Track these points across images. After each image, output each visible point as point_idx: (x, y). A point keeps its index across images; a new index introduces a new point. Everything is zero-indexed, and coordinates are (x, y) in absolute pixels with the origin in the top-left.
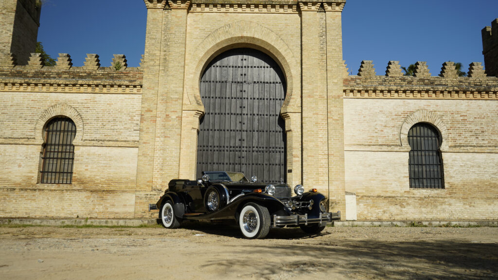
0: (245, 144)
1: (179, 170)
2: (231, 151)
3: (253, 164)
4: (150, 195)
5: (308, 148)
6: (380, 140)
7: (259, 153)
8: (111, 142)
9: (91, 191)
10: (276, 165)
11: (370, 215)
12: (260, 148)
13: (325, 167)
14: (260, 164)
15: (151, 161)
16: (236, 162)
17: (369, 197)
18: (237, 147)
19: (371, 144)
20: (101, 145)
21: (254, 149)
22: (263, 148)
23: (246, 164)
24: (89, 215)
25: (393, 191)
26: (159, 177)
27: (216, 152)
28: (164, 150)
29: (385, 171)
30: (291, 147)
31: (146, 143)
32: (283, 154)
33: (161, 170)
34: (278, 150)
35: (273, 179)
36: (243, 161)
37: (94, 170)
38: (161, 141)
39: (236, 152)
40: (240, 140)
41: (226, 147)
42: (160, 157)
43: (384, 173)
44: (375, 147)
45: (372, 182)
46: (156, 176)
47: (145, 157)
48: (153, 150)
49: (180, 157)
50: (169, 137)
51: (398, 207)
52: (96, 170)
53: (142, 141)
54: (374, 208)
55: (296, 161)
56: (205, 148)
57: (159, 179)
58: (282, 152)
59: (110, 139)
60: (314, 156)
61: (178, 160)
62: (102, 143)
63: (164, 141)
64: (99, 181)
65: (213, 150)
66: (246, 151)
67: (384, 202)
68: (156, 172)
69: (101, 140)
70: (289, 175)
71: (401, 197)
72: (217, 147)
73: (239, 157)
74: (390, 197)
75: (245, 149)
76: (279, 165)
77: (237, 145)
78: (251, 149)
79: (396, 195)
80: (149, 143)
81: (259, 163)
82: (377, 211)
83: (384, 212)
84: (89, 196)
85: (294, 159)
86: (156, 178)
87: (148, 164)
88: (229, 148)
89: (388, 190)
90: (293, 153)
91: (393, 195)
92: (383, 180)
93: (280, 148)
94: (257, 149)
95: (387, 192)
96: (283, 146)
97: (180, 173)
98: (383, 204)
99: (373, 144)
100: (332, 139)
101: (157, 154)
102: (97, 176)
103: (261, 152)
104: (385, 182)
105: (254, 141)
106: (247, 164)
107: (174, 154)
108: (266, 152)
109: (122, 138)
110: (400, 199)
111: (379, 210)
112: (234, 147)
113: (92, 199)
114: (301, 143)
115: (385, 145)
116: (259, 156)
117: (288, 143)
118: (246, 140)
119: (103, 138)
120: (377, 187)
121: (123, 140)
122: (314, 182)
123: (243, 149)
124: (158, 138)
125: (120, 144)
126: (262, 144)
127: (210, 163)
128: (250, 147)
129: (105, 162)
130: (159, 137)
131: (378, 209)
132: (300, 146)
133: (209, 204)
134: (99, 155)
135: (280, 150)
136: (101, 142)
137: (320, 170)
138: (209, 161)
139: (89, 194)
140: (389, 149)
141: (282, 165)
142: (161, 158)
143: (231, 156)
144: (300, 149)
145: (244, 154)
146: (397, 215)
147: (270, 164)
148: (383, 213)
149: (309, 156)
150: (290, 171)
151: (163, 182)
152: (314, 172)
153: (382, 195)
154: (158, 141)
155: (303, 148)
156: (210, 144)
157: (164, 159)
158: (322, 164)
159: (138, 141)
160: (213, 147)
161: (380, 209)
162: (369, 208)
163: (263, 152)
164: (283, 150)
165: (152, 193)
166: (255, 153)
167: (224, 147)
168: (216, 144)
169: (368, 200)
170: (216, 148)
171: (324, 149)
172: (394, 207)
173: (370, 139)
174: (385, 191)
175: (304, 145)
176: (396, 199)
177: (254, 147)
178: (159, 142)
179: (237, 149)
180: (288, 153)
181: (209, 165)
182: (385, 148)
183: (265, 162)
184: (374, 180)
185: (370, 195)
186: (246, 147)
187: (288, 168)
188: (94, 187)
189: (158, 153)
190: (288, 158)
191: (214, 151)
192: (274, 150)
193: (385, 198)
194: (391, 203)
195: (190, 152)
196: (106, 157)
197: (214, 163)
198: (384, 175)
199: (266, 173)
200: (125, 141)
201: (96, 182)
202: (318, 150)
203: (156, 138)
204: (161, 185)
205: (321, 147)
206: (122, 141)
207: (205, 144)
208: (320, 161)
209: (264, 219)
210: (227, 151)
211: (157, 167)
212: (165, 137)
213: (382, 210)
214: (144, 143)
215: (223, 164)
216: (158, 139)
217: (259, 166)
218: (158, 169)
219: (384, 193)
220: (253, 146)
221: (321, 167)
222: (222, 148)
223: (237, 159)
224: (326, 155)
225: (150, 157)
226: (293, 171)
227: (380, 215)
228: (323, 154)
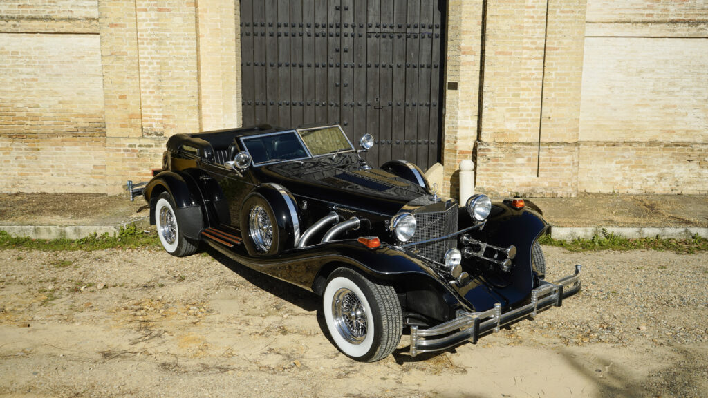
0: (349, 19)
1: (199, 89)
2: (317, 35)
3: (368, 66)
4: (140, 146)
5: (498, 33)
6: (672, 9)
7: (383, 40)
8: (35, 23)
9: (10, 137)
10: (422, 67)
11: (627, 183)
12: (385, 27)
13: (537, 79)
14: (384, 67)
15: (133, 68)
16: (331, 62)
17: (630, 144)
18: (331, 26)
19: (650, 19)
20: (14, 29)
21: (371, 30)
22: (392, 27)
23: (353, 67)
24: (13, 186)
25: (687, 131)
26: (156, 104)
27: (283, 39)
28: (160, 41)
29: (674, 85)
30: (457, 28)
31: (116, 25)
32: (437, 42)
33: (159, 88)
34: (427, 31)
35: (415, 101)
36: (347, 59)
37: (8, 89)
38: (151, 20)
39: (330, 38)
40: (337, 9)
41: (305, 25)
42: (152, 58)
43: (671, 89)
44: (658, 26)
45: (641, 110)
46: (149, 103)
47: (119, 59)
48: (134, 42)
49: (198, 56)
50: (168, 10)
51: (694, 166)
52: (12, 88)
53: (107, 21)
54: (638, 169)
55: (469, 63)
56: (258, 29)
57: (155, 110)
58: (437, 37)
59: (33, 15)
60: (511, 53)
61: (195, 65)
62: (15, 26)
63: (158, 20)
64: (23, 114)
65: (276, 35)
66: (353, 36)
67: (662, 156)
68: (148, 94)
69: (13, 18)
70: (449, 94)
71: (703, 144)
72: (286, 26)
73: (337, 51)
74: (677, 145)
75: (349, 30)
76: (429, 67)
77: (331, 21)
78: (363, 31)
79: (692, 140)
80: (124, 26)
81: (383, 63)
82: (644, 175)
83: (661, 177)
84: (7, 148)
85: (464, 58)
86: (150, 107)
87: (126, 76)
88: (312, 30)
89: (675, 128)
90: (462, 45)
91: (686, 139)
92: (666, 106)
93: (431, 27)
94: (378, 30)
95: (674, 132)
96: (438, 22)
97: (203, 95)
98: (660, 161)
99: (655, 18)
100: (558, 10)
101: (146, 52)
102: (16, 101)
103: (388, 37)
104: (671, 111)
105: (371, 10)
106: (356, 67)
107: (183, 51)
108: (399, 37)
109: (59, 12)
110: (700, 150)
111: (649, 174)
112: (323, 26)
113: (15, 153)
114: (480, 20)
115: (684, 22)
116: (383, 47)
117: (451, 17)
118: (351, 10)
119: (15, 11)
120: (653, 122)
121: (62, 15)
122: (507, 115)
123: (345, 30)
124: (144, 13)
125: (57, 26)
126: (389, 18)
127: (271, 66)
128: (361, 27)
129: (30, 70)
130: (145, 10)
131: (647, 171)
132: (480, 27)
133: (255, 234)
134: (13, 53)
135: (431, 31)
136: (11, 22)
137: (524, 84)
138: (269, 60)
139: (7, 143)
140: (693, 31)
141: (436, 67)
142: (154, 61)
143: (318, 48)
144: (480, 34)
145: (348, 42)
146: (689, 183)
147: (407, 66)
148: (658, 179)
149: (500, 53)
150: (454, 86)
151: (164, 116)
152: (509, 90)
153: (661, 140)
154: (144, 20)
155: (487, 32)
156: (269, 20)
157: (163, 64)
158: (528, 72)
159: (98, 20)
160: (276, 26)
161: (653, 171)
162: (627, 168)
163: (391, 37)
164: (438, 31)
165: (143, 142)
166: (373, 41)
167: (301, 26)
168: (283, 19)
169: (628, 150)
170: (282, 30)
171: (536, 35)
172: (684, 166)
173: (650, 7)
174: (668, 131)
175: (488, 26)
176: (692, 150)
177: (370, 26)
178: (147, 21)
179: (331, 30)
180: (449, 43)
181: (269, 68)
182: (682, 29)
183: (398, 62)
184: (647, 105)
185: (632, 140)
186: (353, 27)
187: (449, 79)
188: (14, 128)
189: (147, 50)
190: (449, 54)
191: (279, 35)
192: (417, 31)
193: (667, 146)
194: (677, 158)
195: (222, 44)
196: (30, 58)
197: (280, 65)
198: (671, 94)
199: (398, 85)
200: (69, 19)
201: (18, 115)
202: (522, 38)
203: (138, 13)
204: (161, 122)
205: (530, 31)
206: (62, 19)
207: (257, 20)
208: (525, 64)
209: (385, 322)
210: (309, 35)
211: (147, 82)
212: (160, 10)
213: (655, 173)
214: (112, 25)
215: (301, 66)
216: (142, 15)
217: (382, 69)
218: (152, 85)
219: (666, 135)
220: (370, 22)
221: (524, 79)
222: (297, 30)
223: (332, 54)
224: (541, 49)
225: (131, 59)
226: (459, 87)
227: (651, 183)
228: (534, 46)
